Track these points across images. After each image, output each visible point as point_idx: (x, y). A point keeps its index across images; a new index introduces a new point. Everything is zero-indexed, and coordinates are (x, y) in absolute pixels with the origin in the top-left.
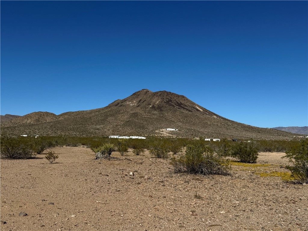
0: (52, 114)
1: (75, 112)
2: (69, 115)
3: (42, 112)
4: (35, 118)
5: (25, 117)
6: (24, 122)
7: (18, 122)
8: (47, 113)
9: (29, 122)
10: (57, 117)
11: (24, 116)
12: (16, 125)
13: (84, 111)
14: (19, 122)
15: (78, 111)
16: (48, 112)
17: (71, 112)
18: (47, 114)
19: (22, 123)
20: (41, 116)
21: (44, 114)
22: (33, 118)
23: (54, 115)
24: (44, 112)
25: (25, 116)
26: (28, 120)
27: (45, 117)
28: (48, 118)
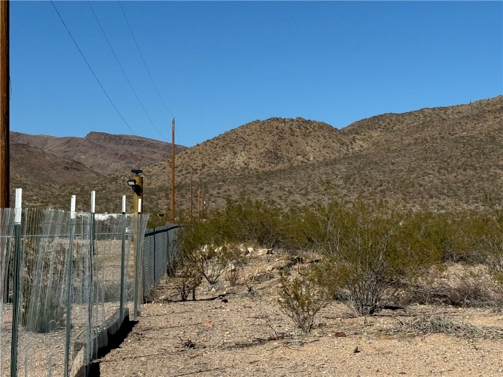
0: (322, 126)
1: (410, 114)
2: (387, 129)
3: (284, 121)
4: (260, 146)
5: (221, 144)
6: (222, 164)
7: (200, 163)
8: (304, 121)
9: (243, 165)
10: (345, 140)
11: (218, 139)
12: (195, 178)
13: (445, 109)
14: (204, 166)
15: (422, 111)
16: (307, 119)
17: (392, 115)
18: (305, 127)
19: (218, 168)
20: (281, 138)
21: (293, 128)
22: (253, 146)
23: (331, 129)
24: (293, 120)
25: (223, 137)
26: (235, 153)
27: (299, 140)
28: (310, 142)
